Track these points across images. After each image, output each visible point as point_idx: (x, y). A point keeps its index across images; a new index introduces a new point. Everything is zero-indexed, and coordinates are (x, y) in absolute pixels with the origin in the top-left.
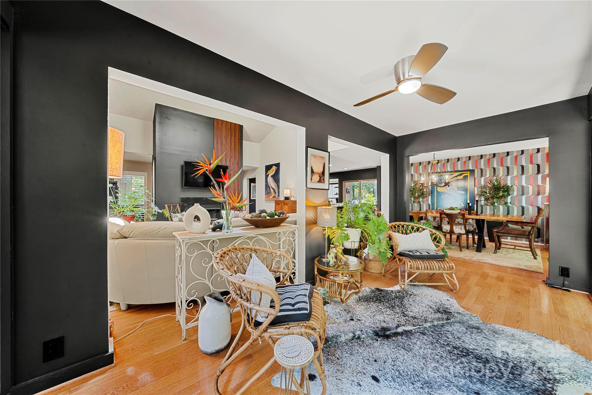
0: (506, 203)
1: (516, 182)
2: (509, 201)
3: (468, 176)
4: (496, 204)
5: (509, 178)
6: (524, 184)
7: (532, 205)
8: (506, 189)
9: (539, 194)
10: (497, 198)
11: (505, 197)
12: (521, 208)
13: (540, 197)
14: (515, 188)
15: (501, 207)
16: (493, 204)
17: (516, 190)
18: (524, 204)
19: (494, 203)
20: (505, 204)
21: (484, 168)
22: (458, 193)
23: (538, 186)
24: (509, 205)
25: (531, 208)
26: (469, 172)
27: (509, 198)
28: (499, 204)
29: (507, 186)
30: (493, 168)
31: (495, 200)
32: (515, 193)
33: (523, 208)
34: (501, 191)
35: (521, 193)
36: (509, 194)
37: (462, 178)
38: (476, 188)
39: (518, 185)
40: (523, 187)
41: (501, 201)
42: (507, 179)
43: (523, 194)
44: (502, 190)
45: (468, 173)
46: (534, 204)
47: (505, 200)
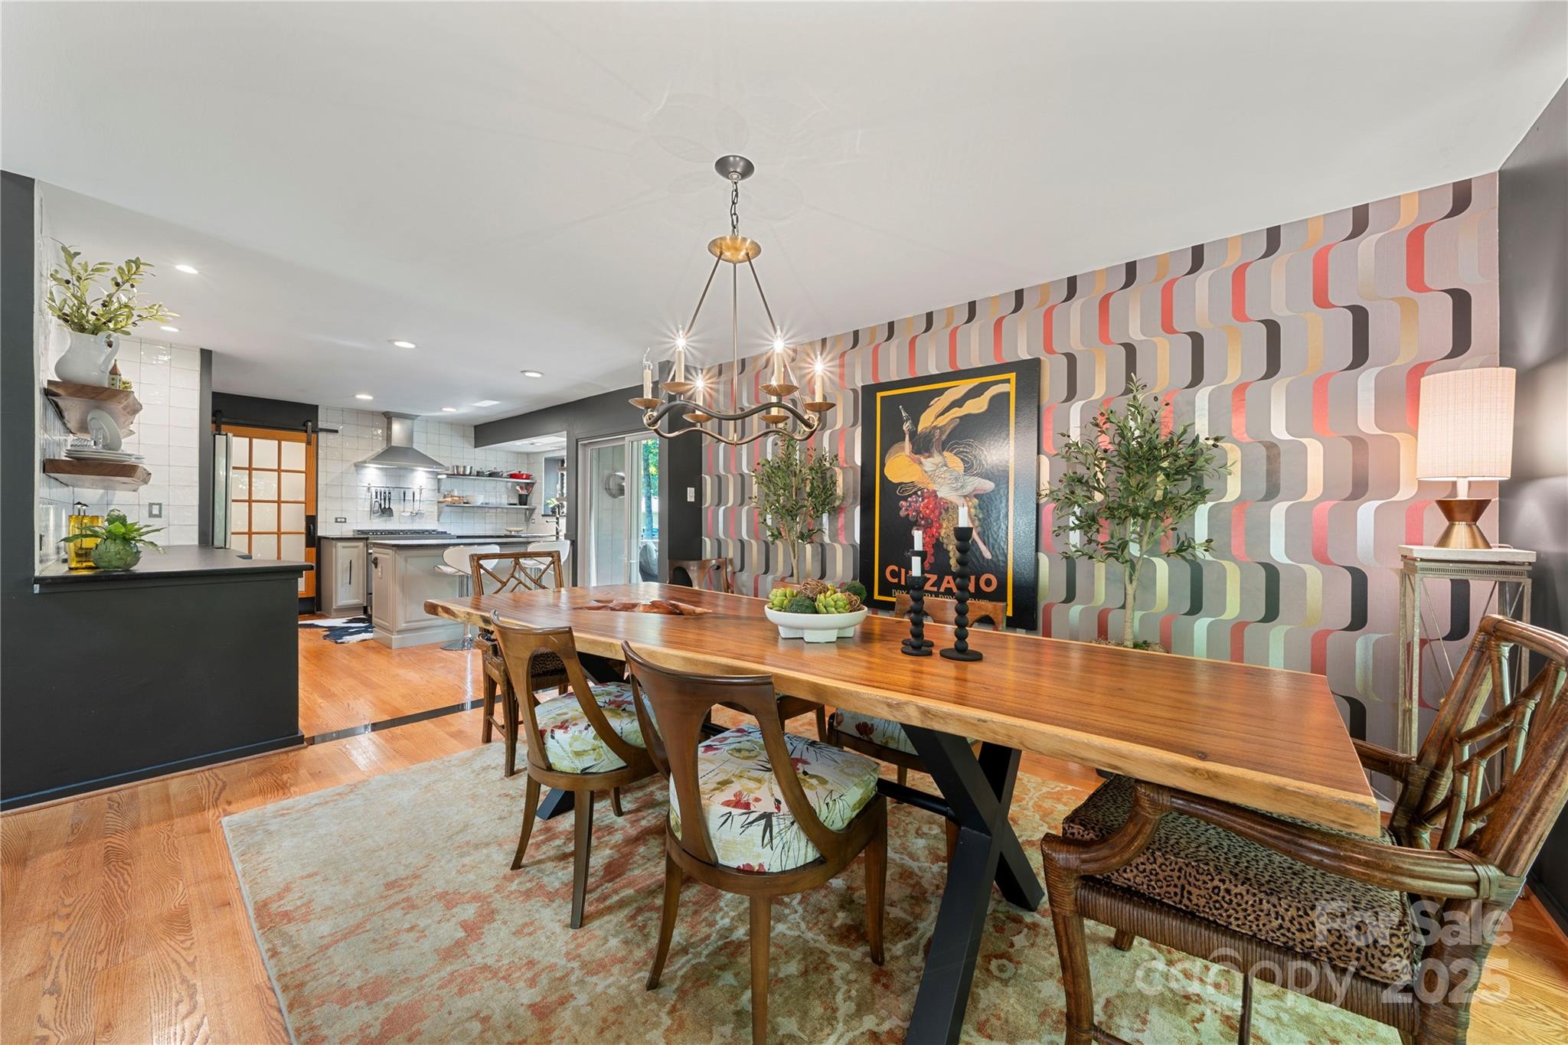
0: (1184, 548)
1: (1238, 424)
2: (1201, 531)
3: (1008, 394)
4: (1134, 549)
5: (1202, 396)
6: (1279, 431)
7: (1322, 558)
8: (1182, 462)
9: (1359, 490)
10: (1134, 513)
11: (1179, 509)
12: (1263, 573)
13: (1367, 511)
14: (1233, 454)
15: (1162, 566)
16: (1117, 551)
17: (1237, 469)
18: (1278, 553)
19: (1124, 545)
20: (1179, 551)
21: (1081, 348)
22: (969, 489)
23: (1359, 443)
24: (1200, 553)
25: (1313, 574)
26: (1012, 376)
27: (1202, 511)
28: (1153, 553)
29: (1188, 439)
30: (1123, 345)
31: (1132, 527)
32: (1234, 489)
33: (1272, 573)
34: (1161, 477)
35: (1262, 487)
36: (1200, 493)
37: (985, 407)
38: (1045, 461)
39: (1246, 438)
40: (1272, 449)
41: (1159, 534)
42: (1192, 404)
43: (1272, 493)
44: (1165, 464)
45: (1008, 381)
46: (1331, 555)
47: (1183, 528)
